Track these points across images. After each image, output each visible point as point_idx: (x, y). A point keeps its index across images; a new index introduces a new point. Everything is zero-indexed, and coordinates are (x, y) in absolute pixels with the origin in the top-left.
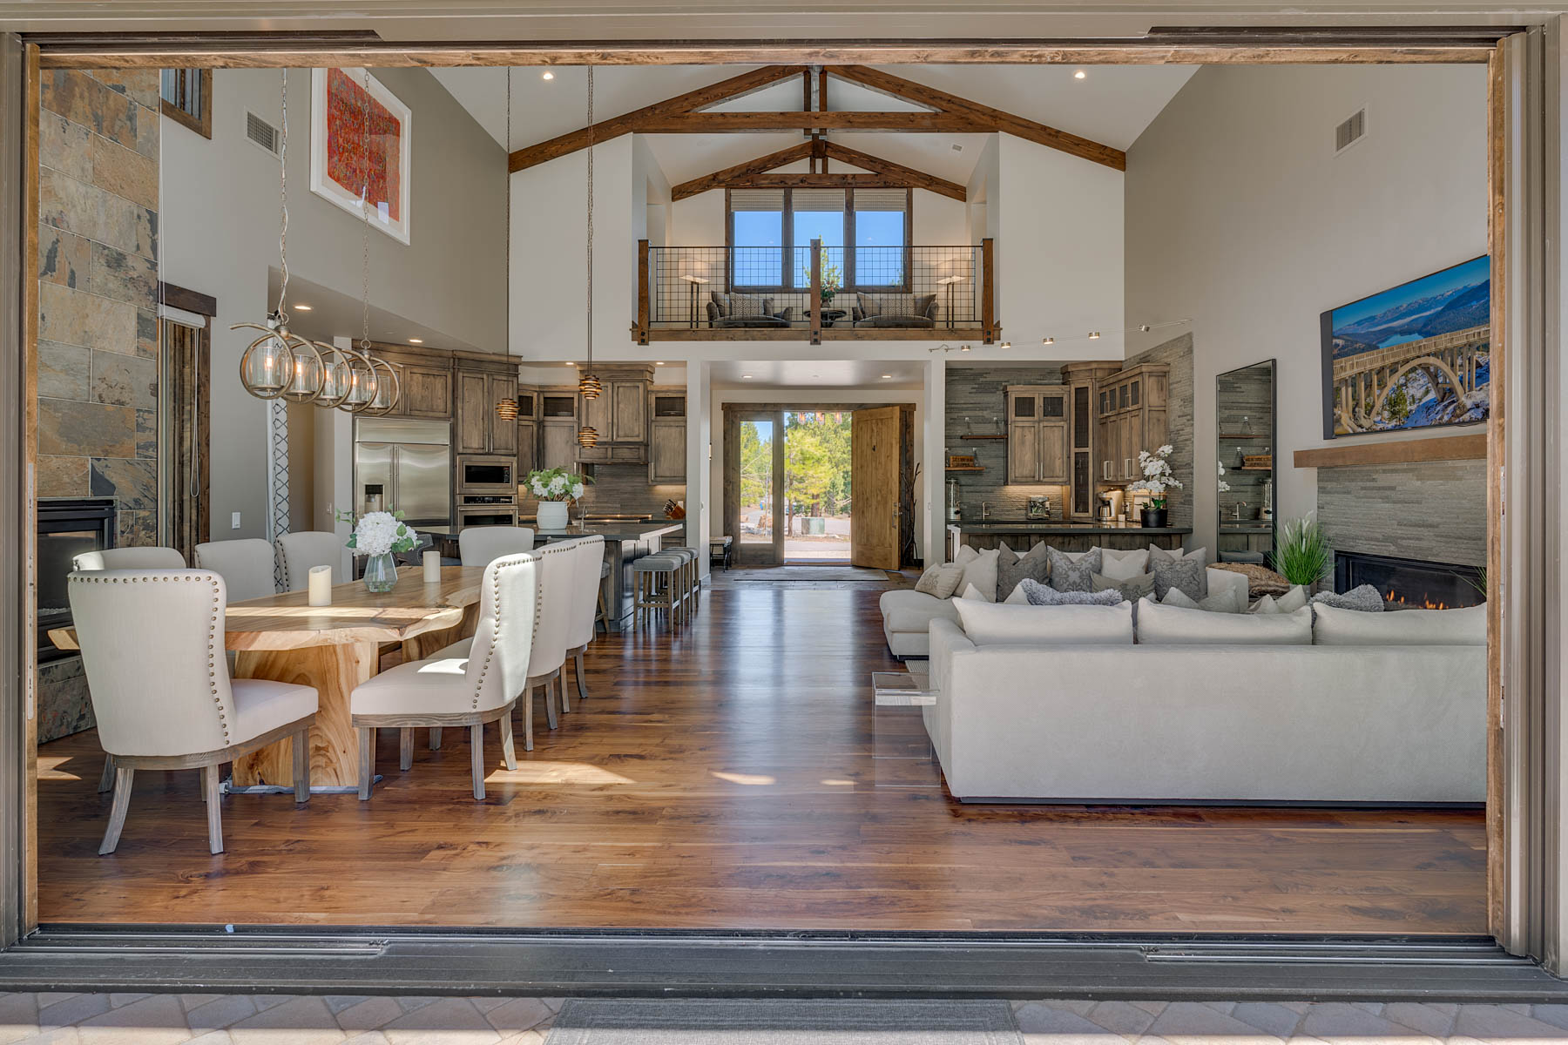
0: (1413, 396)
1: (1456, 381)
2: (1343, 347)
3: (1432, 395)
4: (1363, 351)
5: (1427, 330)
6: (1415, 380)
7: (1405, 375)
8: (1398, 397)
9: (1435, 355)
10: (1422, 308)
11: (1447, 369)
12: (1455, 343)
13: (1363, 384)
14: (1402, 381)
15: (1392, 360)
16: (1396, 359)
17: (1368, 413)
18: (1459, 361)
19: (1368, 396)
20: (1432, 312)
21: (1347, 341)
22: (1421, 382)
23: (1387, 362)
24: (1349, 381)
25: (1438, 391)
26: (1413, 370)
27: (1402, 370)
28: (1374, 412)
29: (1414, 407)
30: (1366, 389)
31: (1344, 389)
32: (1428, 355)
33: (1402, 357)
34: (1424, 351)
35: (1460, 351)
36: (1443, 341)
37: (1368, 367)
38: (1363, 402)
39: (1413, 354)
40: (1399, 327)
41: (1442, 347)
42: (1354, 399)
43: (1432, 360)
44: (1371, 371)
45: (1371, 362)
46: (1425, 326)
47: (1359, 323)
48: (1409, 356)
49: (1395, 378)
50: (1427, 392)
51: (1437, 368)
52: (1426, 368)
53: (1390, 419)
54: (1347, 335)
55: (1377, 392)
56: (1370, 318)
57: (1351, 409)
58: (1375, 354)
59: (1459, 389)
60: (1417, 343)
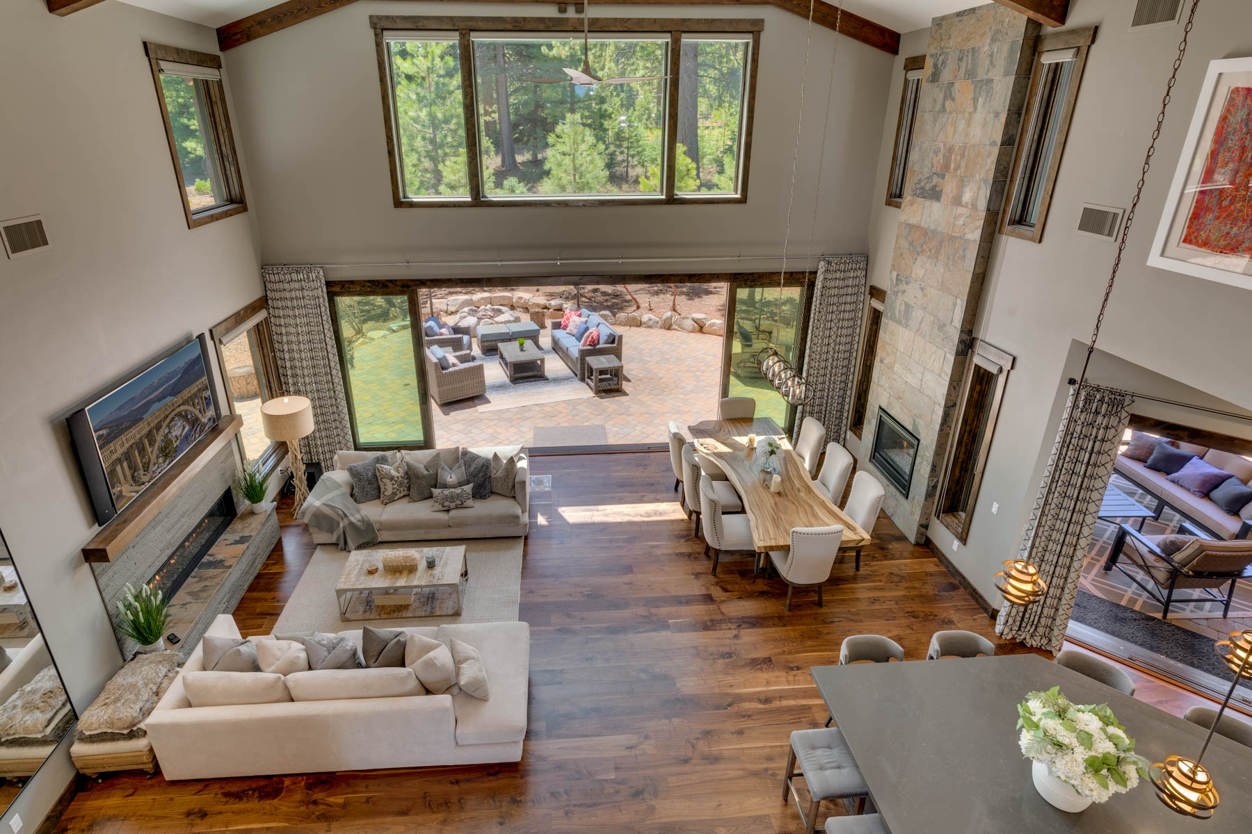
0: (176, 436)
1: (197, 412)
2: (108, 434)
3: (187, 428)
4: (130, 427)
5: (175, 391)
6: (175, 425)
7: (168, 426)
8: (166, 443)
9: (183, 404)
10: (168, 379)
11: (191, 408)
12: (192, 392)
13: (136, 452)
14: (167, 431)
15: (156, 422)
16: (159, 419)
17: (146, 468)
18: (196, 401)
19: (142, 457)
20: (176, 379)
21: (110, 428)
22: (179, 424)
23: (152, 425)
24: (123, 458)
25: (189, 424)
26: (173, 419)
27: (164, 425)
28: (151, 465)
29: (178, 442)
30: (139, 454)
31: (118, 468)
32: (179, 406)
33: (163, 416)
34: (176, 405)
35: (195, 395)
36: (186, 394)
37: (138, 436)
38: (140, 465)
39: (170, 410)
40: (156, 397)
41: (186, 398)
42: (130, 468)
43: (182, 408)
44: (141, 439)
45: (139, 432)
46: (173, 390)
47: (120, 408)
48: (167, 413)
49: (161, 432)
50: (184, 428)
51: (186, 411)
52: (179, 415)
53: (164, 462)
54: (111, 422)
55: (150, 450)
56: (130, 400)
57: (129, 478)
58: (141, 424)
59: (200, 416)
60: (171, 401)
